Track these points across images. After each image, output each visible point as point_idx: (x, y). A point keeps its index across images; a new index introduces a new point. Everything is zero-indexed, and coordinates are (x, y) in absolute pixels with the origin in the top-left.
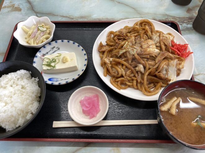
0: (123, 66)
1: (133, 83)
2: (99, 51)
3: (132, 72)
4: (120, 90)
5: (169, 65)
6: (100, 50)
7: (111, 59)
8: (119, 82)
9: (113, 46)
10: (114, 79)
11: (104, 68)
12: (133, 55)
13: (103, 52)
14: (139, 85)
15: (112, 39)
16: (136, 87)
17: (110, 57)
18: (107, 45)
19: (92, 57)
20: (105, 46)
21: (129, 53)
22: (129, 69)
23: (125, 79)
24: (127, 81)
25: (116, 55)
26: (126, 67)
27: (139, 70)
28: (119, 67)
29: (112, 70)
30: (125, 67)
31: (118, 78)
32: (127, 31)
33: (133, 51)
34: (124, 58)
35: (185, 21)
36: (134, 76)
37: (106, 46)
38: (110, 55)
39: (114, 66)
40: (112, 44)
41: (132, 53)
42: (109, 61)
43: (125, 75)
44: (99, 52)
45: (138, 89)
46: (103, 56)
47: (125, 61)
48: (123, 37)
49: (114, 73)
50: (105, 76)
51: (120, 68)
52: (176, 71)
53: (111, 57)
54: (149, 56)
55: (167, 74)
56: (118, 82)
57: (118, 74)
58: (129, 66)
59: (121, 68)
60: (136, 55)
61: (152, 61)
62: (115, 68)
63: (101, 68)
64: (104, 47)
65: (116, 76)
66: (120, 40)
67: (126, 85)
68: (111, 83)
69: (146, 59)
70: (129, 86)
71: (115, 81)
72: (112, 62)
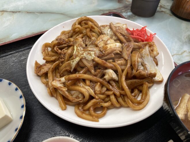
0: (85, 83)
1: (112, 100)
2: (38, 76)
3: (102, 86)
4: (98, 121)
5: (143, 57)
6: (39, 74)
7: (63, 79)
8: (92, 109)
9: (57, 61)
10: (80, 108)
11: (57, 98)
12: (93, 60)
13: (46, 75)
14: (120, 100)
15: (51, 53)
16: (118, 105)
17: (59, 77)
18: (47, 62)
19: (31, 89)
20: (44, 65)
21: (87, 60)
22: (96, 82)
23: (98, 100)
24: (102, 102)
25: (67, 70)
26: (91, 81)
27: (110, 79)
28: (80, 87)
29: (72, 95)
30: (89, 82)
31: (86, 103)
32: (67, 37)
33: (91, 55)
34: (81, 70)
35: (123, 11)
36: (108, 90)
37: (47, 64)
38: (58, 75)
39: (71, 87)
40: (53, 58)
41: (90, 58)
42: (61, 83)
43: (95, 93)
44: (38, 78)
45: (121, 106)
46: (48, 80)
47: (85, 73)
48: (65, 44)
49: (76, 98)
50: (64, 109)
51: (83, 87)
52: (154, 60)
53: (61, 77)
54: (113, 54)
55: (145, 68)
56: (89, 110)
57: (84, 97)
58: (94, 78)
59: (84, 85)
60: (97, 59)
61: (121, 59)
62: (75, 90)
63: (53, 99)
64: (44, 67)
65: (81, 102)
66: (64, 49)
67: (102, 108)
68: (79, 116)
69: (111, 60)
70: (108, 108)
71: (84, 110)
72: (66, 83)
